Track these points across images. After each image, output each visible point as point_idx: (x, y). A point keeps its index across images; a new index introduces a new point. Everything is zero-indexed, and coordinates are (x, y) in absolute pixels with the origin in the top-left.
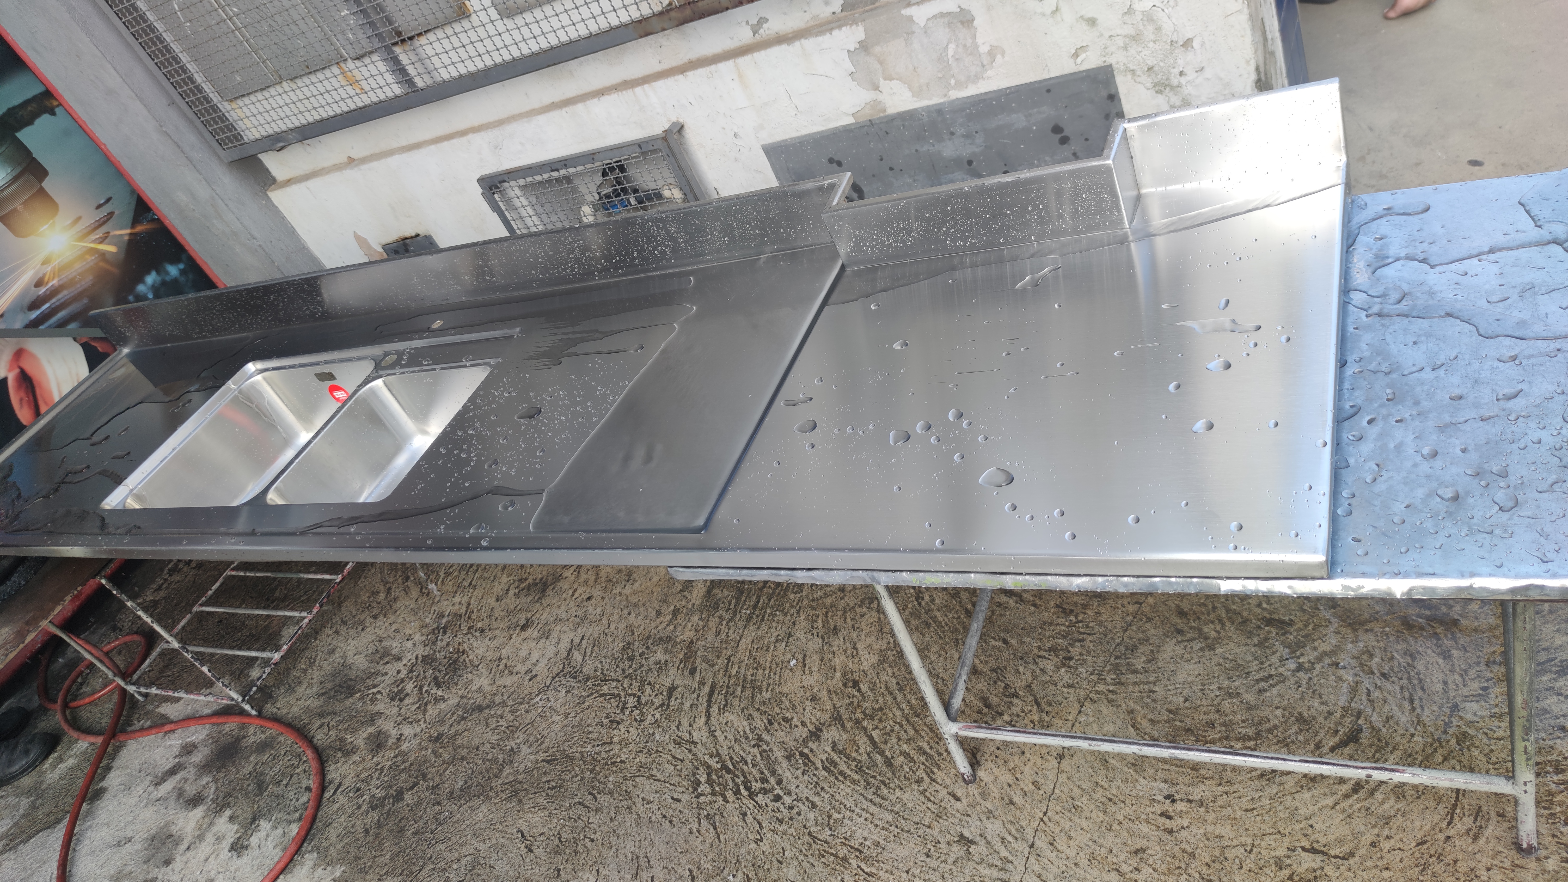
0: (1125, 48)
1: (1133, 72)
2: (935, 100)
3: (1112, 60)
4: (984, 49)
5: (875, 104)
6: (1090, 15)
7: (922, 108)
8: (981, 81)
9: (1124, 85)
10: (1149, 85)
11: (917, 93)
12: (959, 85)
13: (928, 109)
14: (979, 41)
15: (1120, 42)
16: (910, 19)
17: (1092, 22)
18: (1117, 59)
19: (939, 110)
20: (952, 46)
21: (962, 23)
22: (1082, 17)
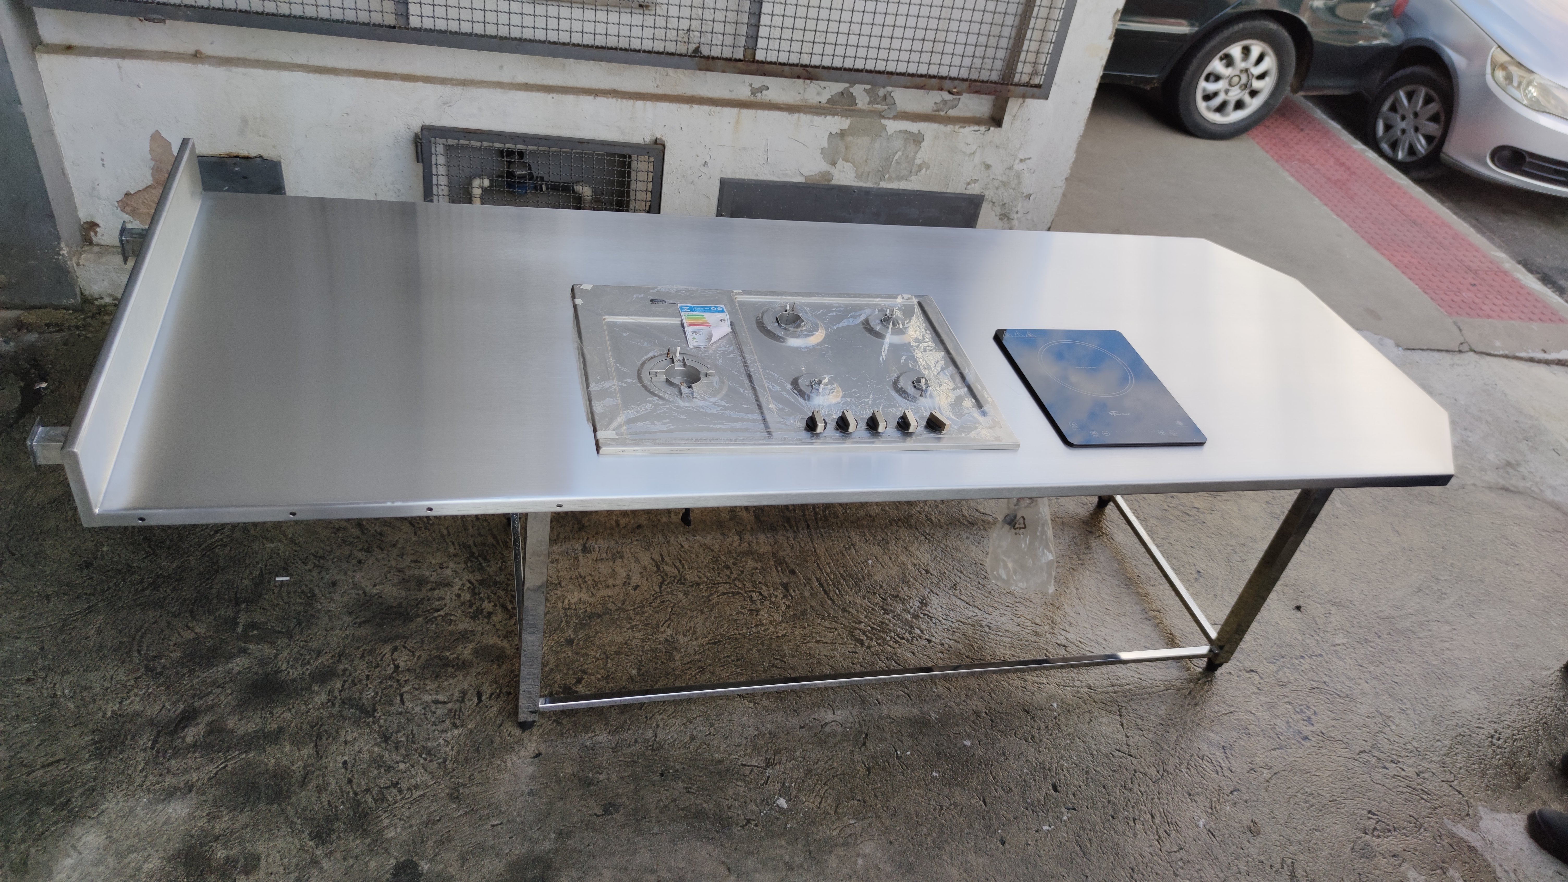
0: (997, 188)
1: (994, 203)
2: (869, 184)
3: (987, 193)
4: (918, 162)
5: (827, 175)
6: (989, 163)
7: (857, 187)
8: (904, 181)
9: (985, 208)
10: (998, 214)
11: (859, 176)
12: (890, 179)
13: (860, 189)
14: (918, 156)
15: (996, 183)
16: (884, 127)
17: (988, 167)
18: (988, 194)
19: (866, 193)
20: (900, 153)
21: (914, 141)
22: (984, 163)
